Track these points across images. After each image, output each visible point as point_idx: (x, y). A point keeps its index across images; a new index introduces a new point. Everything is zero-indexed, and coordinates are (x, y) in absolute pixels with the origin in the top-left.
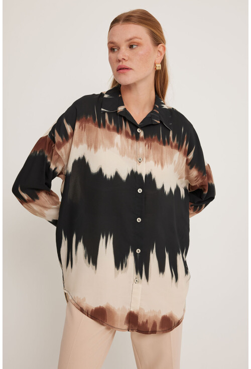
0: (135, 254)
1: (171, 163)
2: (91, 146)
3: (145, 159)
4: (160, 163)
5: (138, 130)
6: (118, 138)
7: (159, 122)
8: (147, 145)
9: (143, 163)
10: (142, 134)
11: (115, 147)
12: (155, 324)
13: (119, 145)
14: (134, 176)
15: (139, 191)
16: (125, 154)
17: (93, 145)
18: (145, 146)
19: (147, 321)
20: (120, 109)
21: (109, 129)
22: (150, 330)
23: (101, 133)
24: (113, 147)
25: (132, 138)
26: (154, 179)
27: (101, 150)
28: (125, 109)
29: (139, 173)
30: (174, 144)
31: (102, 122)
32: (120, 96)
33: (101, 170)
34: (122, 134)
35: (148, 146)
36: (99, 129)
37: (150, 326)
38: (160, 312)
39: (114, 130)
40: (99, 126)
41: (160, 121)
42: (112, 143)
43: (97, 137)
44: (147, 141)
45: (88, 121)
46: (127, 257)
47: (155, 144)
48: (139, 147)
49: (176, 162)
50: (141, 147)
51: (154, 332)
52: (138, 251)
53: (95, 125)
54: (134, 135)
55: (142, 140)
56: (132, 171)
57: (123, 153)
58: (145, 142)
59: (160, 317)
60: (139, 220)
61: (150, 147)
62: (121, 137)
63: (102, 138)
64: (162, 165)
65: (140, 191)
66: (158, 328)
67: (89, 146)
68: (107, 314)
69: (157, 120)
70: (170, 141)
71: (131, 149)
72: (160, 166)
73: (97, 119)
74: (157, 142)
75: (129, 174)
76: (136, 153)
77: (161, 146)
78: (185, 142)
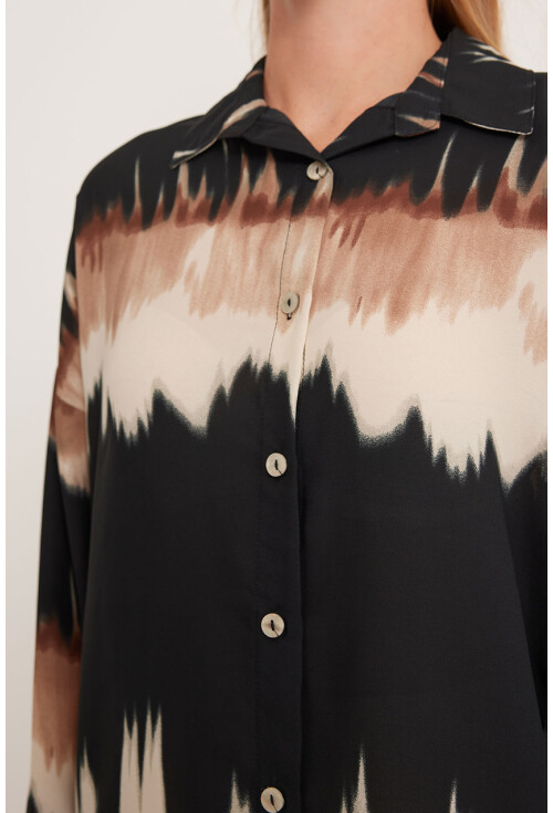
3: (308, 298)
4: (384, 302)
5: (314, 172)
6: (204, 242)
8: (340, 231)
9: (298, 322)
10: (325, 185)
13: (202, 267)
18: (333, 233)
21: (182, 216)
23: (148, 244)
24: (172, 285)
31: (160, 202)
34: (227, 218)
35: (345, 235)
36: (139, 237)
39: (198, 214)
40: (147, 222)
45: (108, 228)
50: (305, 243)
53: (129, 228)
54: (291, 198)
55: (319, 208)
58: (335, 217)
61: (352, 236)
69: (426, 117)
70: (499, 191)
71: (259, 264)
72: (380, 316)
73: (138, 204)
74: (404, 207)
75: (228, 387)
76: (278, 275)
77: (423, 222)
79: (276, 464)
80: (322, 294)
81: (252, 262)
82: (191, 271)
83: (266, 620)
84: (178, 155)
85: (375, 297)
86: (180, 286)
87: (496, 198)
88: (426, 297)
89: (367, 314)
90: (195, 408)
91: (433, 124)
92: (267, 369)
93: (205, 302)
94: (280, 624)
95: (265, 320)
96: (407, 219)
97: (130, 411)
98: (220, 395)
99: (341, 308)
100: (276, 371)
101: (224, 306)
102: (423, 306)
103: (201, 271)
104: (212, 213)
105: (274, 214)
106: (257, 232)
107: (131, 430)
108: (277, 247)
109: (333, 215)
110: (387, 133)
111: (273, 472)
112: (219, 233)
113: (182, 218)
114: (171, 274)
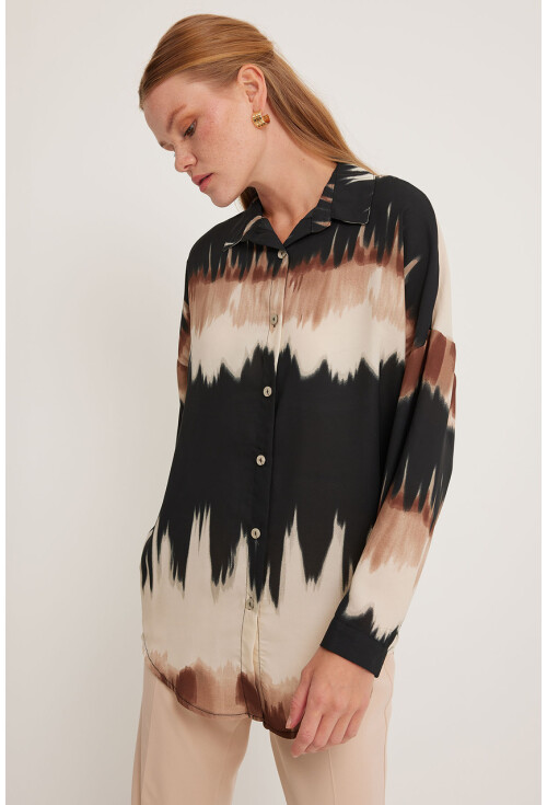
3: (281, 317)
4: (311, 315)
5: (281, 254)
6: (237, 290)
8: (293, 284)
9: (279, 328)
10: (284, 262)
13: (237, 303)
15: (265, 392)
17: (200, 321)
18: (290, 285)
19: (280, 707)
23: (214, 291)
24: (224, 312)
26: (295, 358)
34: (247, 279)
35: (296, 285)
36: (211, 286)
39: (235, 276)
41: (334, 220)
44: (296, 273)
45: (198, 280)
48: (275, 294)
50: (278, 291)
52: (256, 533)
53: (206, 281)
55: (283, 274)
56: (257, 350)
60: (261, 460)
63: (213, 300)
68: (198, 685)
69: (325, 220)
70: (356, 250)
71: (260, 301)
72: (309, 323)
73: (210, 268)
74: (318, 268)
75: (251, 358)
76: (269, 306)
77: (326, 273)
78: (397, 239)
79: (268, 391)
80: (287, 315)
81: (257, 300)
82: (232, 305)
83: (259, 457)
84: (227, 244)
85: (308, 314)
86: (228, 312)
87: (355, 254)
88: (328, 309)
89: (304, 322)
90: (236, 370)
91: (328, 224)
92: (266, 349)
93: (239, 321)
94: (264, 459)
95: (265, 327)
96: (320, 272)
97: (211, 373)
98: (248, 361)
99: (294, 320)
100: (270, 351)
101: (247, 322)
102: (327, 312)
103: (236, 305)
104: (240, 276)
105: (265, 277)
106: (259, 285)
107: (210, 381)
108: (267, 293)
109: (290, 276)
110: (308, 232)
111: (266, 395)
112: (244, 286)
113: (228, 278)
114: (224, 306)
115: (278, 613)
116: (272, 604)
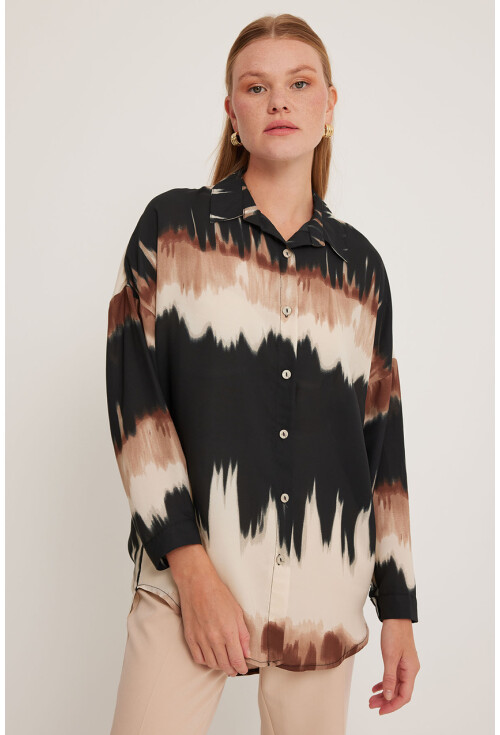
0: (279, 505)
1: (348, 323)
2: (188, 284)
3: (297, 310)
4: (327, 318)
5: (286, 253)
6: (243, 268)
7: (323, 244)
9: (294, 319)
10: (292, 261)
11: (238, 284)
12: (312, 650)
13: (246, 280)
14: (275, 344)
15: (284, 375)
16: (257, 298)
17: (192, 282)
18: (299, 284)
19: (296, 644)
20: (249, 211)
21: (223, 250)
22: (303, 663)
23: (207, 259)
24: (234, 284)
25: (272, 267)
26: (315, 351)
27: (208, 292)
28: (258, 212)
29: (284, 337)
30: (350, 289)
31: (207, 239)
32: (244, 188)
33: (210, 332)
34: (251, 260)
35: (304, 285)
36: (201, 253)
37: (302, 655)
38: (321, 624)
39: (233, 252)
40: (203, 247)
41: (326, 243)
42: (230, 278)
43: (198, 266)
44: (303, 275)
45: (179, 238)
46: (265, 511)
47: (317, 282)
48: (286, 286)
49: (357, 324)
50: (290, 286)
51: (310, 666)
52: (285, 498)
53: (194, 244)
54: (277, 262)
55: (292, 272)
56: (271, 335)
57: (253, 296)
58: (298, 277)
59: (322, 636)
60: (284, 434)
61: (307, 287)
62: (249, 266)
63: (210, 269)
64: (331, 323)
65: (286, 374)
66: (318, 660)
67: (184, 285)
69: (321, 240)
70: (344, 283)
71: (270, 289)
72: (327, 324)
73: (196, 234)
74: (321, 278)
78: (373, 287)
81: (267, 286)
82: (241, 280)
89: (322, 321)
94: (287, 433)
96: (323, 284)
98: (264, 340)
99: (311, 316)
101: (259, 303)
104: (241, 254)
108: (277, 285)
110: (309, 243)
111: (285, 377)
115: (300, 565)
116: (296, 558)
